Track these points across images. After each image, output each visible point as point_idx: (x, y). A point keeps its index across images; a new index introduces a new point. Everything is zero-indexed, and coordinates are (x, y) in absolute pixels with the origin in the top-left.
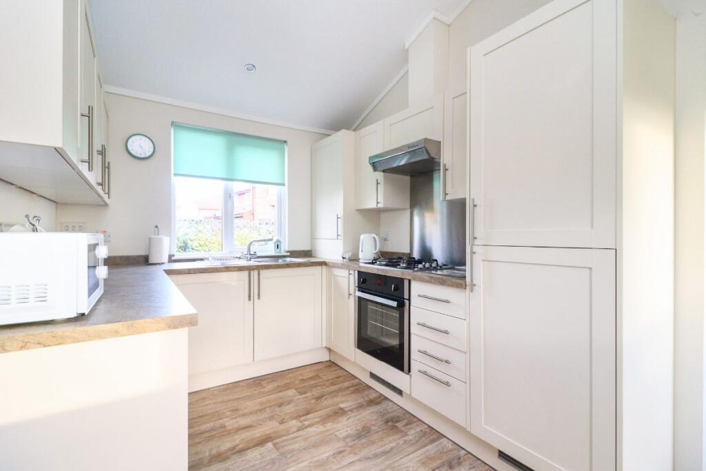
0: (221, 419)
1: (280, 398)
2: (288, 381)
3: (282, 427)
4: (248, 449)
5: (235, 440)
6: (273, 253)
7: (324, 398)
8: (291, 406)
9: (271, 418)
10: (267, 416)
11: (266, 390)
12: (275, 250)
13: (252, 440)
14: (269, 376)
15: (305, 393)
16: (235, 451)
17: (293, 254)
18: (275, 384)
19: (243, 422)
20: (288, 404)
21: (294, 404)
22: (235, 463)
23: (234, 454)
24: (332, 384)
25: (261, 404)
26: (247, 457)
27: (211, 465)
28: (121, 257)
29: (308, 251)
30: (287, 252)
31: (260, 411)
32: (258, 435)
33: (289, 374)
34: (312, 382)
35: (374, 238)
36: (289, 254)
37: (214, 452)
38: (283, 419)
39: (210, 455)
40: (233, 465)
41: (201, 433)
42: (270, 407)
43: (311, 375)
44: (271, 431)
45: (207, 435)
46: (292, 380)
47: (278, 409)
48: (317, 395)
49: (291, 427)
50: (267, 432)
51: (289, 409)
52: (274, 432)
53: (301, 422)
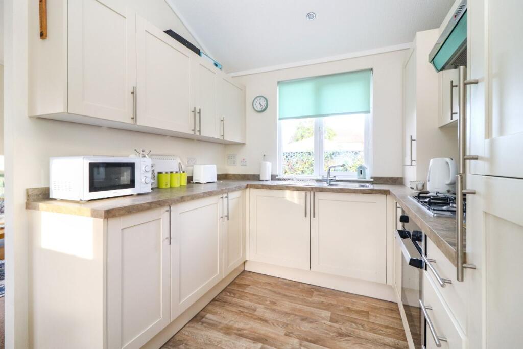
0: (260, 304)
1: (312, 313)
2: (334, 302)
3: (283, 338)
4: (246, 338)
5: (247, 325)
6: (356, 178)
7: (348, 338)
8: (311, 325)
9: (286, 325)
10: (285, 322)
11: (310, 300)
12: (358, 175)
13: (256, 333)
14: (326, 290)
15: (336, 322)
16: (239, 332)
17: (377, 180)
18: (322, 299)
19: (268, 315)
20: (311, 322)
21: (314, 325)
22: (229, 341)
23: (236, 334)
24: (373, 330)
25: (294, 309)
26: (238, 343)
27: (219, 331)
28: (251, 175)
29: (398, 179)
30: (372, 178)
31: (286, 313)
32: (262, 332)
33: (344, 296)
34: (355, 316)
35: (447, 163)
36: (372, 180)
37: (230, 324)
38: (292, 333)
39: (226, 324)
40: (226, 341)
41: (241, 306)
42: (296, 315)
43: (363, 308)
44: (273, 336)
45: (241, 309)
46: (339, 304)
47: (298, 321)
48: (344, 330)
49: (288, 344)
50: (270, 335)
51: (306, 327)
52: (274, 339)
53: (301, 345)
